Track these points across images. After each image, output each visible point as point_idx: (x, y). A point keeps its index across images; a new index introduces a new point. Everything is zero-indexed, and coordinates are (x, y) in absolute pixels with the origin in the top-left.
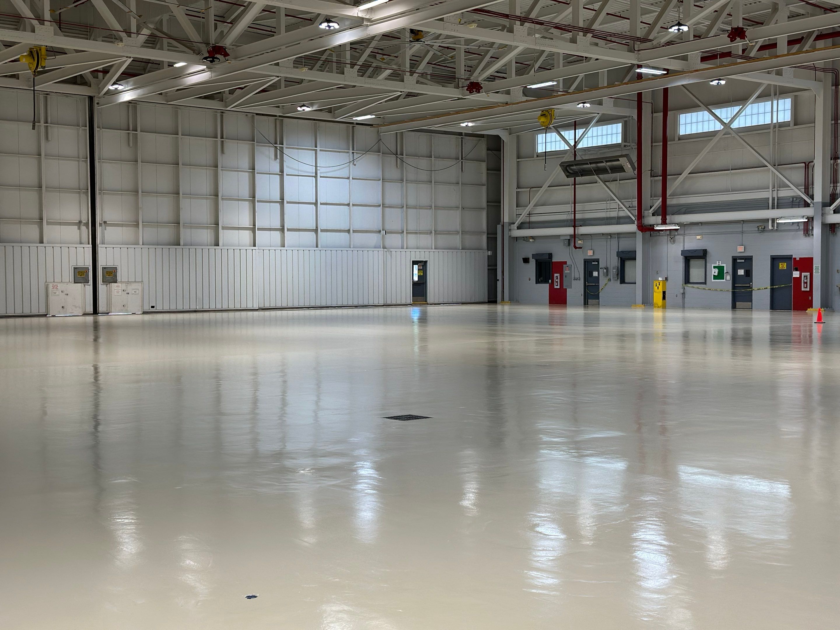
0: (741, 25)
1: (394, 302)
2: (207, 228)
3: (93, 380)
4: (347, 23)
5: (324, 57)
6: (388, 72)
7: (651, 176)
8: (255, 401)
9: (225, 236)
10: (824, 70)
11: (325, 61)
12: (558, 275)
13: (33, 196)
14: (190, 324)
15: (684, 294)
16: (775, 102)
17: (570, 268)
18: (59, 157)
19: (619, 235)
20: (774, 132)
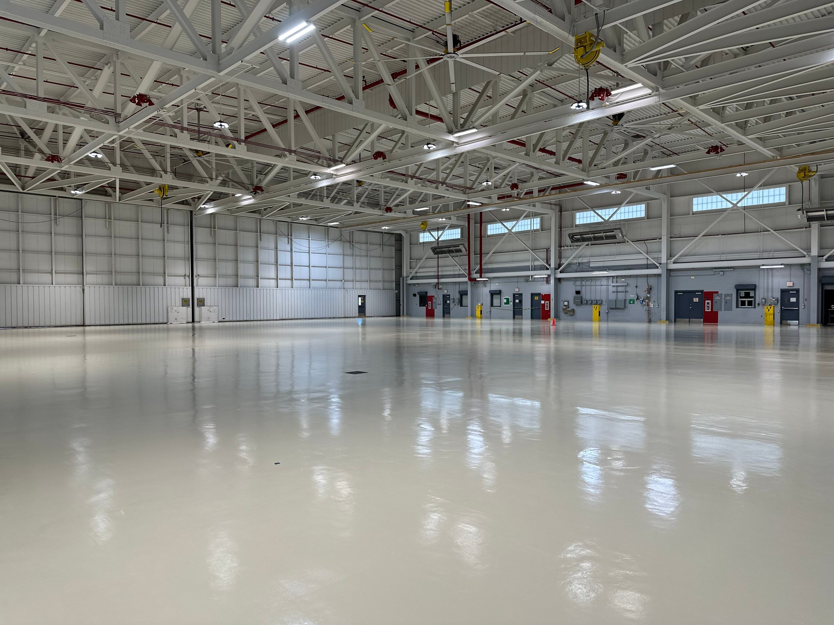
0: (516, 183)
1: (349, 316)
2: (253, 278)
3: (192, 356)
4: (325, 176)
5: (313, 193)
6: (345, 201)
7: (475, 254)
8: (278, 365)
9: (262, 282)
10: (555, 205)
11: (313, 195)
12: (430, 302)
13: (160, 261)
14: (243, 327)
15: (490, 311)
16: (532, 220)
17: (436, 299)
18: (174, 242)
19: (459, 283)
20: (532, 234)
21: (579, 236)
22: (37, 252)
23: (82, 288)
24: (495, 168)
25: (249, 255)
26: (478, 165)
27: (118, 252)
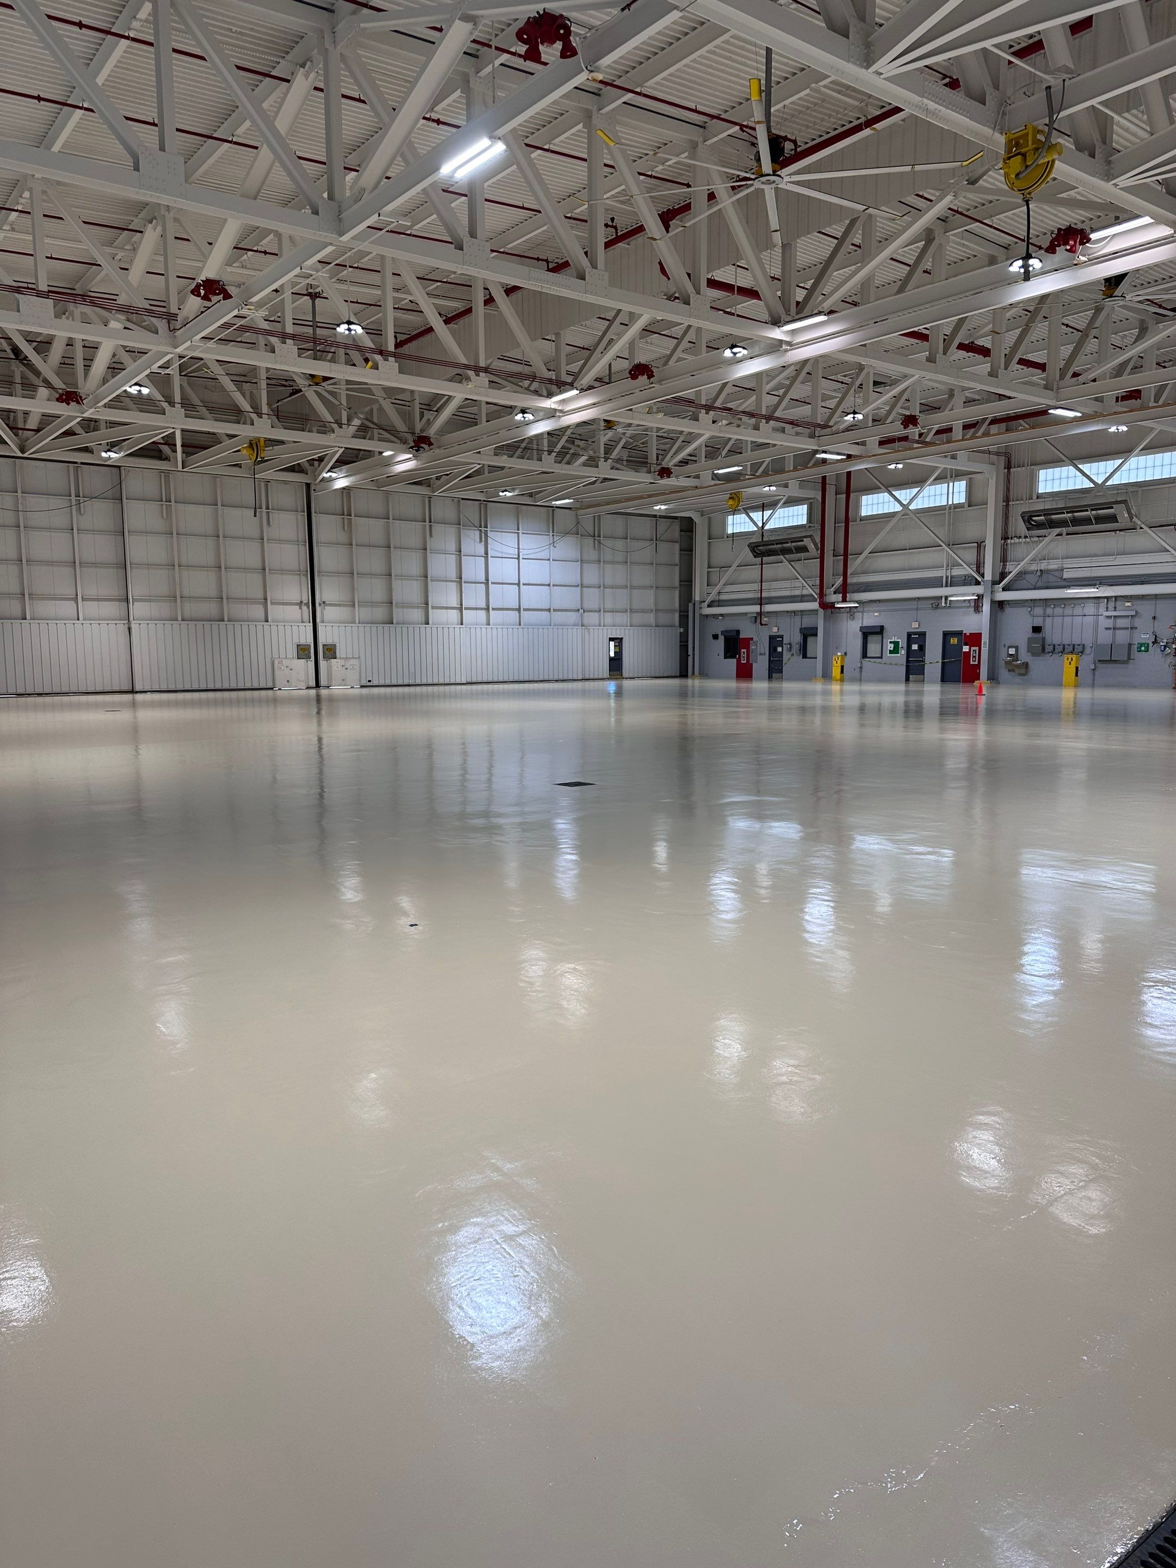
0: (914, 413)
1: (592, 677)
2: (418, 607)
5: (523, 446)
6: (583, 459)
7: (834, 556)
9: (434, 615)
10: (998, 454)
11: (524, 450)
12: (745, 650)
13: (257, 578)
14: (404, 697)
15: (861, 668)
16: (951, 484)
17: (756, 643)
18: (280, 541)
19: (802, 612)
20: (950, 513)
21: (1043, 518)
22: (51, 563)
23: (126, 626)
24: (876, 383)
25: (409, 564)
26: (840, 378)
27: (184, 562)
